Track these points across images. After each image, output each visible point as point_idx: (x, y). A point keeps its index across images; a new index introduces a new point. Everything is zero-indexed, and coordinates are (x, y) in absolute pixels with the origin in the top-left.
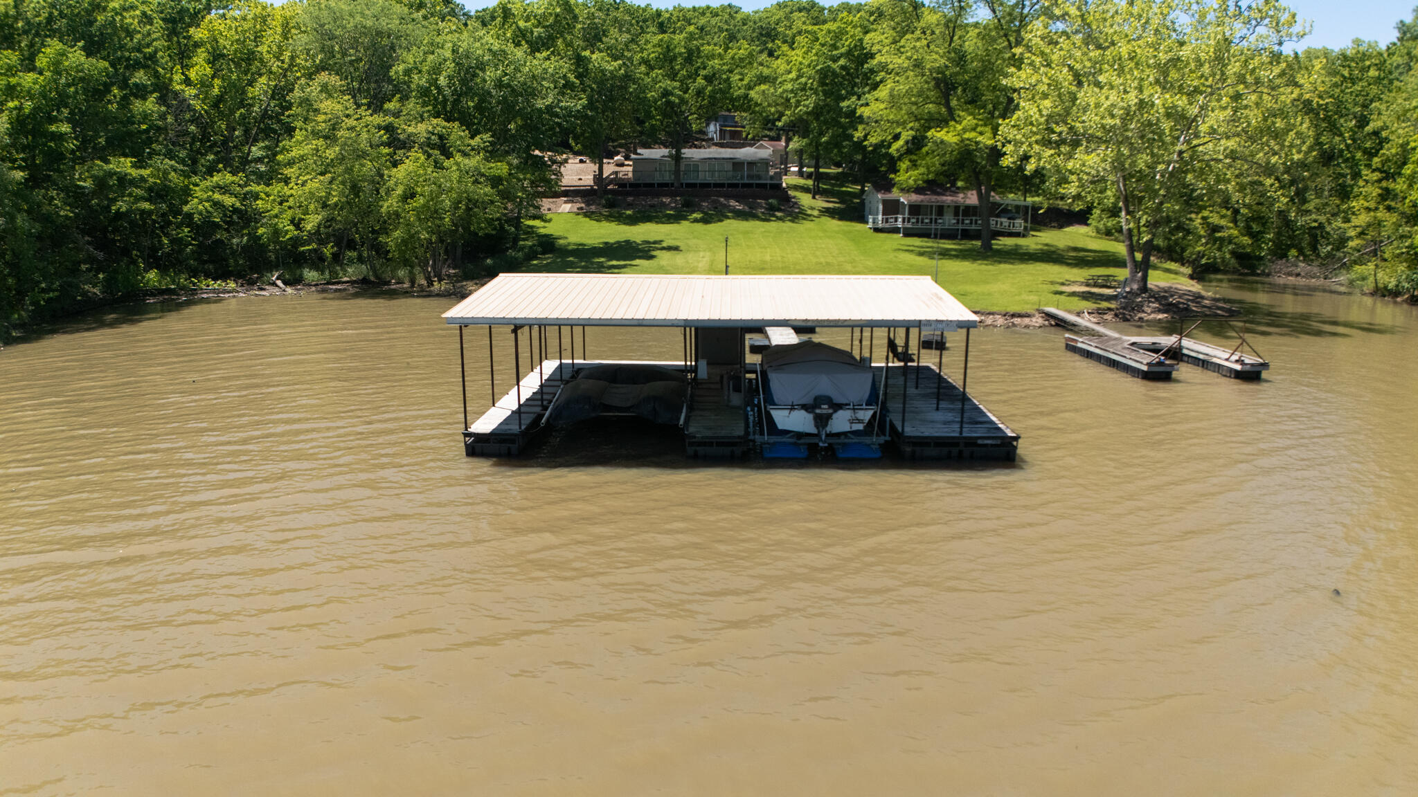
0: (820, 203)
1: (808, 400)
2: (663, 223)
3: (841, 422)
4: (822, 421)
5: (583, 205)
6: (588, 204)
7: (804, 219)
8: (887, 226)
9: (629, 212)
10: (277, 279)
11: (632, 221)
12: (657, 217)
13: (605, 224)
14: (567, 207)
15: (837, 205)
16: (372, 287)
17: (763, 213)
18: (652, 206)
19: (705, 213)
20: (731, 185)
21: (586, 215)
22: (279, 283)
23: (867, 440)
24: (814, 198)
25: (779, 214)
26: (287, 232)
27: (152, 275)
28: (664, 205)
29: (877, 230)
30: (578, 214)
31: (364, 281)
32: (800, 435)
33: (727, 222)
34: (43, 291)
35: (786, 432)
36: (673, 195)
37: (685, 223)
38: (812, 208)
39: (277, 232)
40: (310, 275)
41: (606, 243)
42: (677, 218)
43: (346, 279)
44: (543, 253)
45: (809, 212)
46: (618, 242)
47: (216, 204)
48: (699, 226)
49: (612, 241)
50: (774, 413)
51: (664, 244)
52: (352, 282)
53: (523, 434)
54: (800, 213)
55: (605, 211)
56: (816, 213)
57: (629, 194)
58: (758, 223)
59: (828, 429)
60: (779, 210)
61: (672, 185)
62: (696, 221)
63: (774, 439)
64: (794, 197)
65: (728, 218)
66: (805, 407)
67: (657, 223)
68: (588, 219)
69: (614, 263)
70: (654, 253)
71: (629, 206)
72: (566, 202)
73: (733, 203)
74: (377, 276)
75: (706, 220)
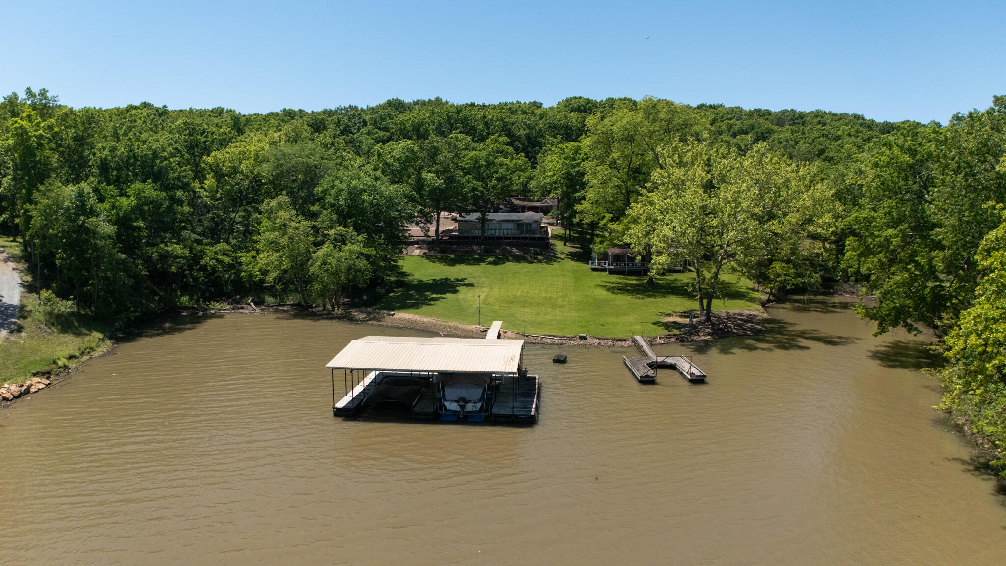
0: (569, 249)
1: (456, 399)
2: (470, 265)
3: (469, 407)
4: (463, 407)
5: (427, 251)
6: (430, 250)
7: (555, 261)
8: (600, 267)
9: (453, 256)
10: (251, 301)
11: (453, 263)
12: (468, 260)
13: (437, 265)
14: (417, 252)
15: (578, 250)
16: (303, 311)
17: (531, 257)
18: (467, 252)
19: (496, 257)
20: (514, 238)
21: (427, 258)
22: (252, 304)
23: (481, 414)
24: (565, 245)
25: (540, 258)
26: (257, 275)
27: (185, 299)
28: (474, 251)
29: (594, 270)
30: (423, 257)
31: (299, 304)
32: (455, 412)
33: (508, 264)
34: (132, 312)
35: (450, 410)
36: (479, 244)
37: (483, 265)
38: (563, 253)
39: (251, 276)
40: (269, 299)
41: (435, 280)
42: (478, 262)
43: (288, 303)
44: (397, 288)
45: (559, 256)
46: (441, 279)
47: (220, 262)
48: (491, 267)
49: (438, 278)
50: (446, 404)
51: (466, 282)
52: (292, 305)
53: (354, 408)
54: (553, 256)
55: (439, 255)
56: (563, 256)
57: (453, 243)
58: (526, 264)
59: (465, 410)
60: (541, 254)
61: (480, 237)
62: (490, 263)
63: (446, 413)
64: (553, 245)
65: (509, 261)
66: (456, 401)
67: (467, 264)
68: (428, 261)
69: (434, 296)
70: (458, 288)
71: (453, 252)
72: (417, 249)
73: (514, 250)
74: (305, 302)
75: (495, 263)
